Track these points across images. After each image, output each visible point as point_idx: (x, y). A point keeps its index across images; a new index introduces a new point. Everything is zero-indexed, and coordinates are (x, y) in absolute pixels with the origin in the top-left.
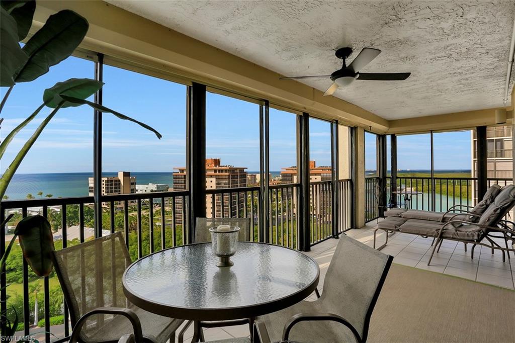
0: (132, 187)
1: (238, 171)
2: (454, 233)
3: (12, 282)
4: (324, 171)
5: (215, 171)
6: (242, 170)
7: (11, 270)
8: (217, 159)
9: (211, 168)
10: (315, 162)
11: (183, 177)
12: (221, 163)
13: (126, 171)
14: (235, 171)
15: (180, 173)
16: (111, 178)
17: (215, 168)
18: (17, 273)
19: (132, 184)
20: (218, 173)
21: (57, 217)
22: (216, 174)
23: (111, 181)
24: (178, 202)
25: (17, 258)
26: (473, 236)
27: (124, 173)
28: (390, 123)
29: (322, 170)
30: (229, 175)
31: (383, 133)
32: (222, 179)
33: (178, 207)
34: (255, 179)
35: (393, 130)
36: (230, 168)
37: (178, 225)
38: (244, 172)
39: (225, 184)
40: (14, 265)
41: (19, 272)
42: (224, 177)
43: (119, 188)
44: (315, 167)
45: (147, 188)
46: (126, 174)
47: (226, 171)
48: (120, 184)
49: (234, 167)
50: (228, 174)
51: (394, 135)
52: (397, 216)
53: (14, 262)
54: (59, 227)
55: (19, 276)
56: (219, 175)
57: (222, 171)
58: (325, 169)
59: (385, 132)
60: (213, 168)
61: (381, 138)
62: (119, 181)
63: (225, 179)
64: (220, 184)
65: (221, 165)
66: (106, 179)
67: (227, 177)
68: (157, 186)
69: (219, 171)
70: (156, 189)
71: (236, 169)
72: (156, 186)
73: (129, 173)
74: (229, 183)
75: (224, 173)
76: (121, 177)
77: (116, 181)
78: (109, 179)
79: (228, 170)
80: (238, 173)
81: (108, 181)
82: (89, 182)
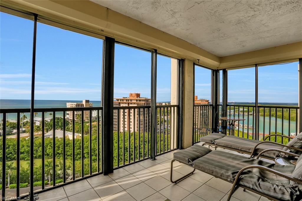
2: (255, 183)
3: (22, 159)
4: (202, 102)
5: (137, 100)
7: (22, 153)
8: (138, 93)
9: (134, 99)
10: (197, 96)
11: (118, 103)
12: (140, 95)
13: (87, 100)
14: (149, 101)
15: (116, 102)
17: (137, 99)
18: (25, 155)
20: (138, 102)
21: (48, 125)
22: (137, 102)
24: (115, 118)
25: (25, 146)
26: (283, 193)
28: (221, 59)
29: (201, 101)
30: (145, 103)
31: (216, 69)
33: (115, 121)
35: (224, 65)
36: (145, 99)
37: (115, 131)
40: (24, 150)
41: (26, 154)
44: (197, 99)
47: (143, 100)
49: (148, 98)
50: (144, 102)
51: (225, 69)
52: (211, 142)
53: (23, 148)
54: (49, 130)
55: (26, 156)
56: (139, 103)
57: (141, 100)
58: (203, 101)
59: (218, 68)
60: (135, 99)
61: (215, 72)
62: (83, 105)
65: (140, 97)
66: (76, 104)
69: (139, 100)
73: (89, 100)
75: (142, 102)
76: (84, 103)
77: (81, 105)
78: (78, 104)
79: (144, 100)
80: (150, 102)
81: (77, 105)
82: (67, 105)
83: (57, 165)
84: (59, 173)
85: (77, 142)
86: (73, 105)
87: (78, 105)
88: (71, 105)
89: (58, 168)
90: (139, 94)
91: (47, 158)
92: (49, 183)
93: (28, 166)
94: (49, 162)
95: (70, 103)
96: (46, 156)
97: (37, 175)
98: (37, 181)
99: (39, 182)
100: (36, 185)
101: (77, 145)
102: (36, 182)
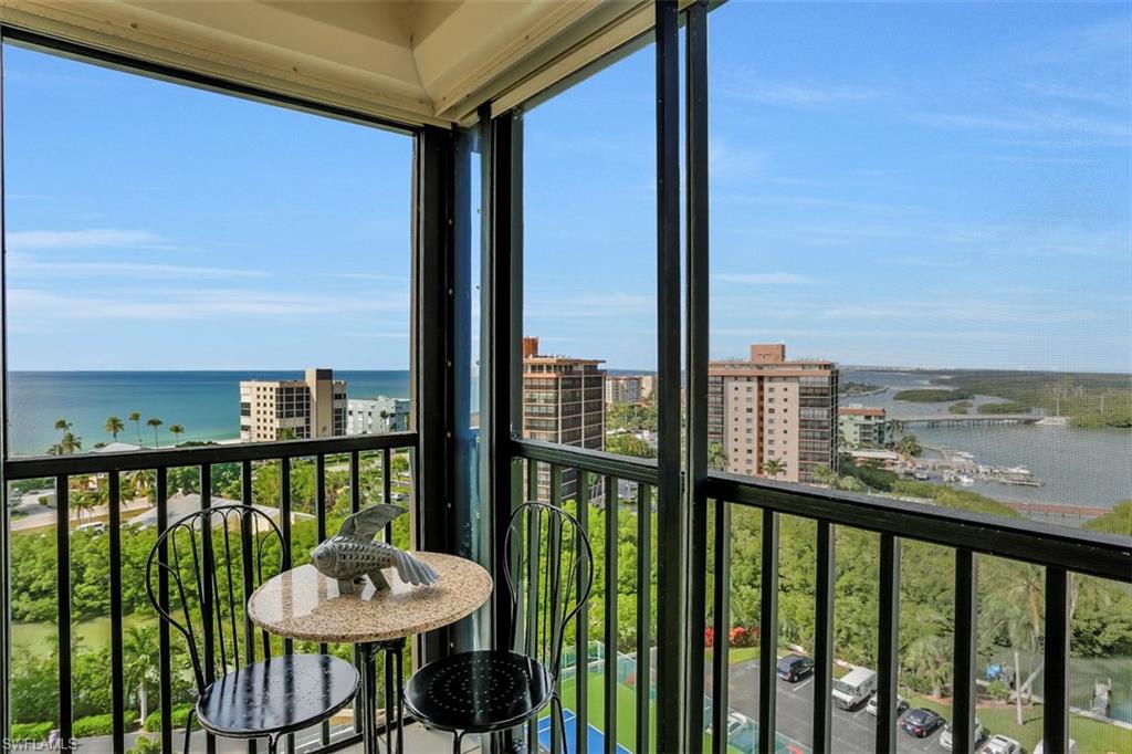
0: (338, 404)
1: (581, 368)
4: (807, 370)
6: (591, 367)
10: (783, 347)
13: (322, 368)
14: (575, 369)
16: (290, 383)
19: (338, 397)
23: (290, 390)
27: (319, 371)
29: (804, 366)
30: (557, 379)
32: (540, 387)
34: (639, 388)
36: (559, 361)
38: (596, 372)
39: (546, 401)
40: (50, 582)
42: (543, 383)
43: (308, 406)
44: (783, 359)
45: (373, 407)
46: (324, 375)
47: (549, 368)
48: (308, 398)
49: (572, 358)
50: (554, 375)
56: (532, 379)
57: (541, 368)
58: (810, 366)
62: (308, 389)
63: (547, 387)
64: (535, 401)
65: (539, 354)
66: (279, 385)
67: (551, 383)
68: (397, 402)
70: (393, 411)
71: (577, 363)
72: (393, 405)
73: (330, 371)
74: (557, 397)
75: (545, 374)
76: (311, 381)
77: (301, 390)
78: (285, 385)
79: (555, 366)
80: (580, 373)
81: (281, 389)
82: (242, 391)
83: (175, 648)
84: (183, 681)
85: (268, 547)
86: (265, 389)
87: (287, 389)
88: (258, 389)
89: (179, 657)
90: (533, 340)
91: (144, 614)
92: (141, 720)
93: (51, 653)
94: (140, 633)
95: (254, 384)
96: (144, 605)
97: (94, 690)
98: (93, 715)
99: (98, 717)
100: (86, 733)
101: (269, 560)
102: (87, 718)
